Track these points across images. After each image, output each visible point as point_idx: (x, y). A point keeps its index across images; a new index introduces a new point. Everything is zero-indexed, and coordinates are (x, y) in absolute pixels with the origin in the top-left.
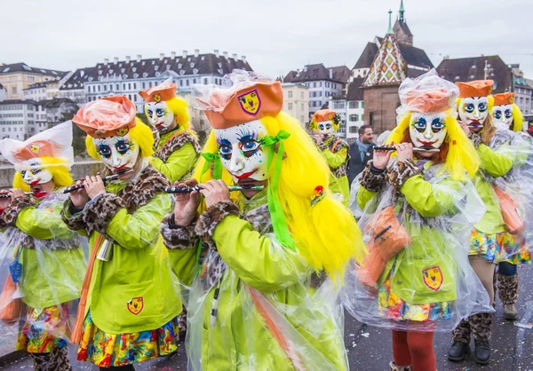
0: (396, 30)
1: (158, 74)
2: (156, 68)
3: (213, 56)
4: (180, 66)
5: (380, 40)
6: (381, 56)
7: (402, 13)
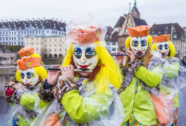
0: (133, 11)
1: (26, 28)
2: (25, 25)
3: (51, 21)
4: (36, 25)
5: (126, 15)
6: (126, 22)
7: (135, 4)
